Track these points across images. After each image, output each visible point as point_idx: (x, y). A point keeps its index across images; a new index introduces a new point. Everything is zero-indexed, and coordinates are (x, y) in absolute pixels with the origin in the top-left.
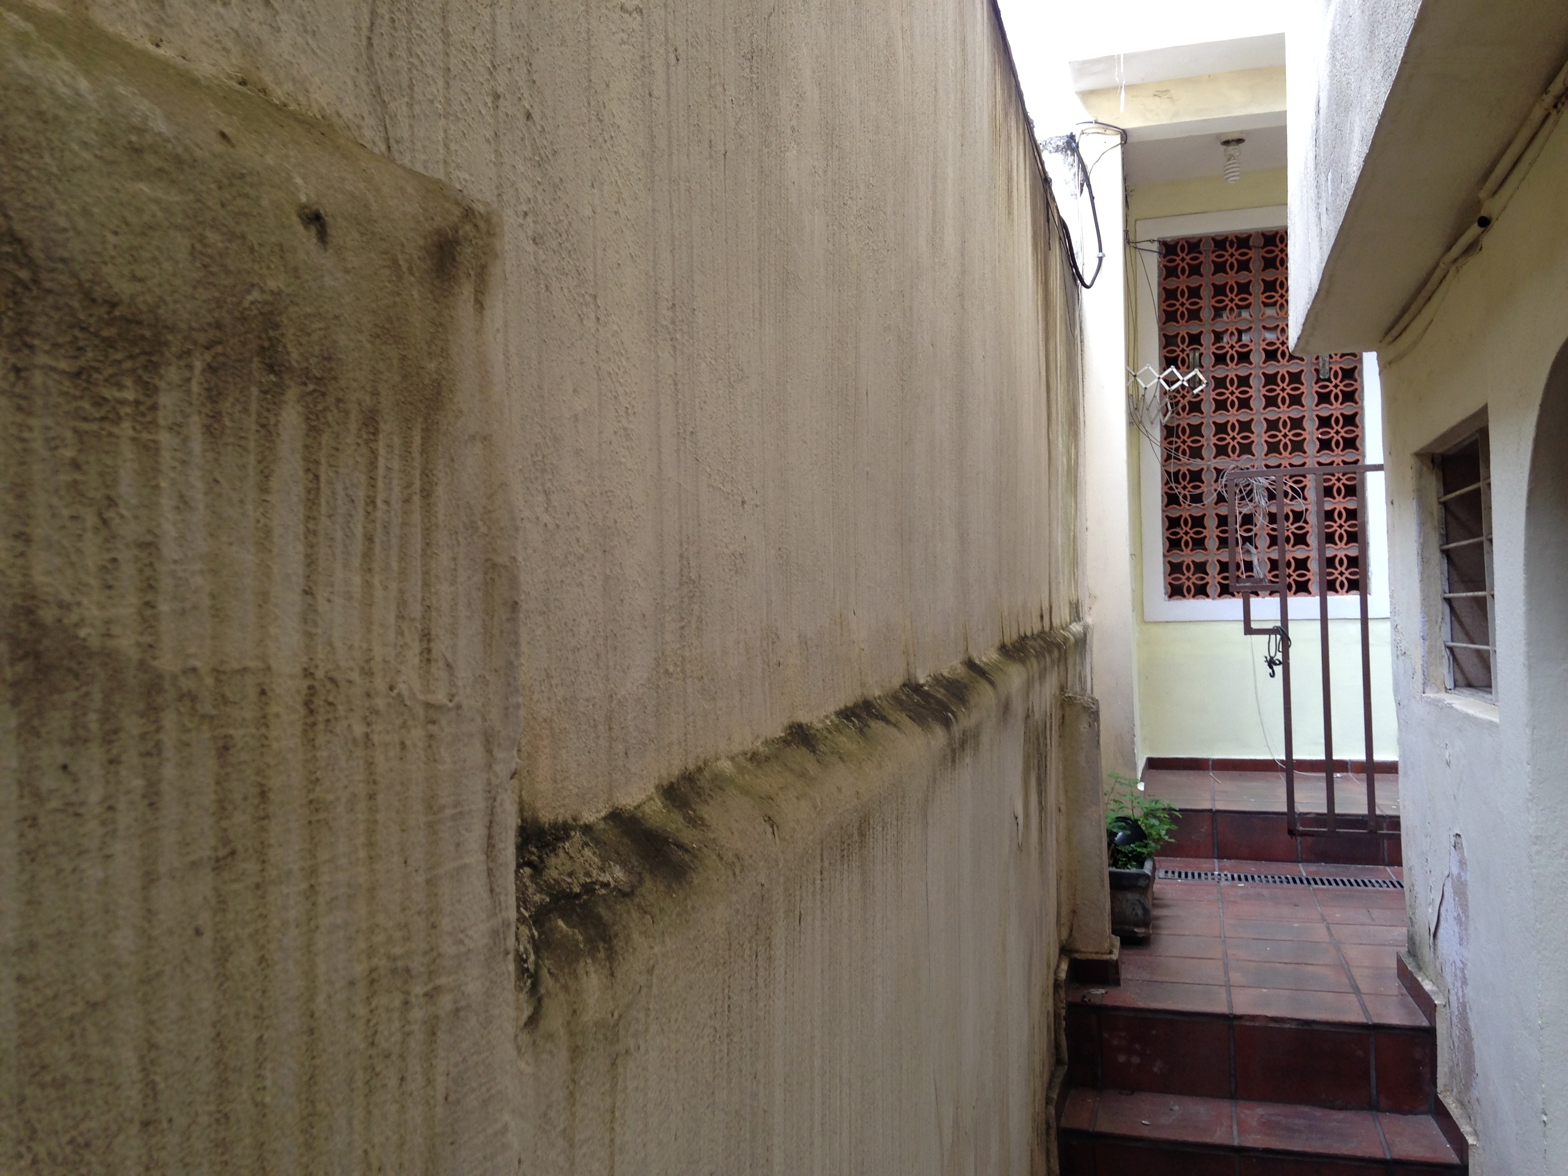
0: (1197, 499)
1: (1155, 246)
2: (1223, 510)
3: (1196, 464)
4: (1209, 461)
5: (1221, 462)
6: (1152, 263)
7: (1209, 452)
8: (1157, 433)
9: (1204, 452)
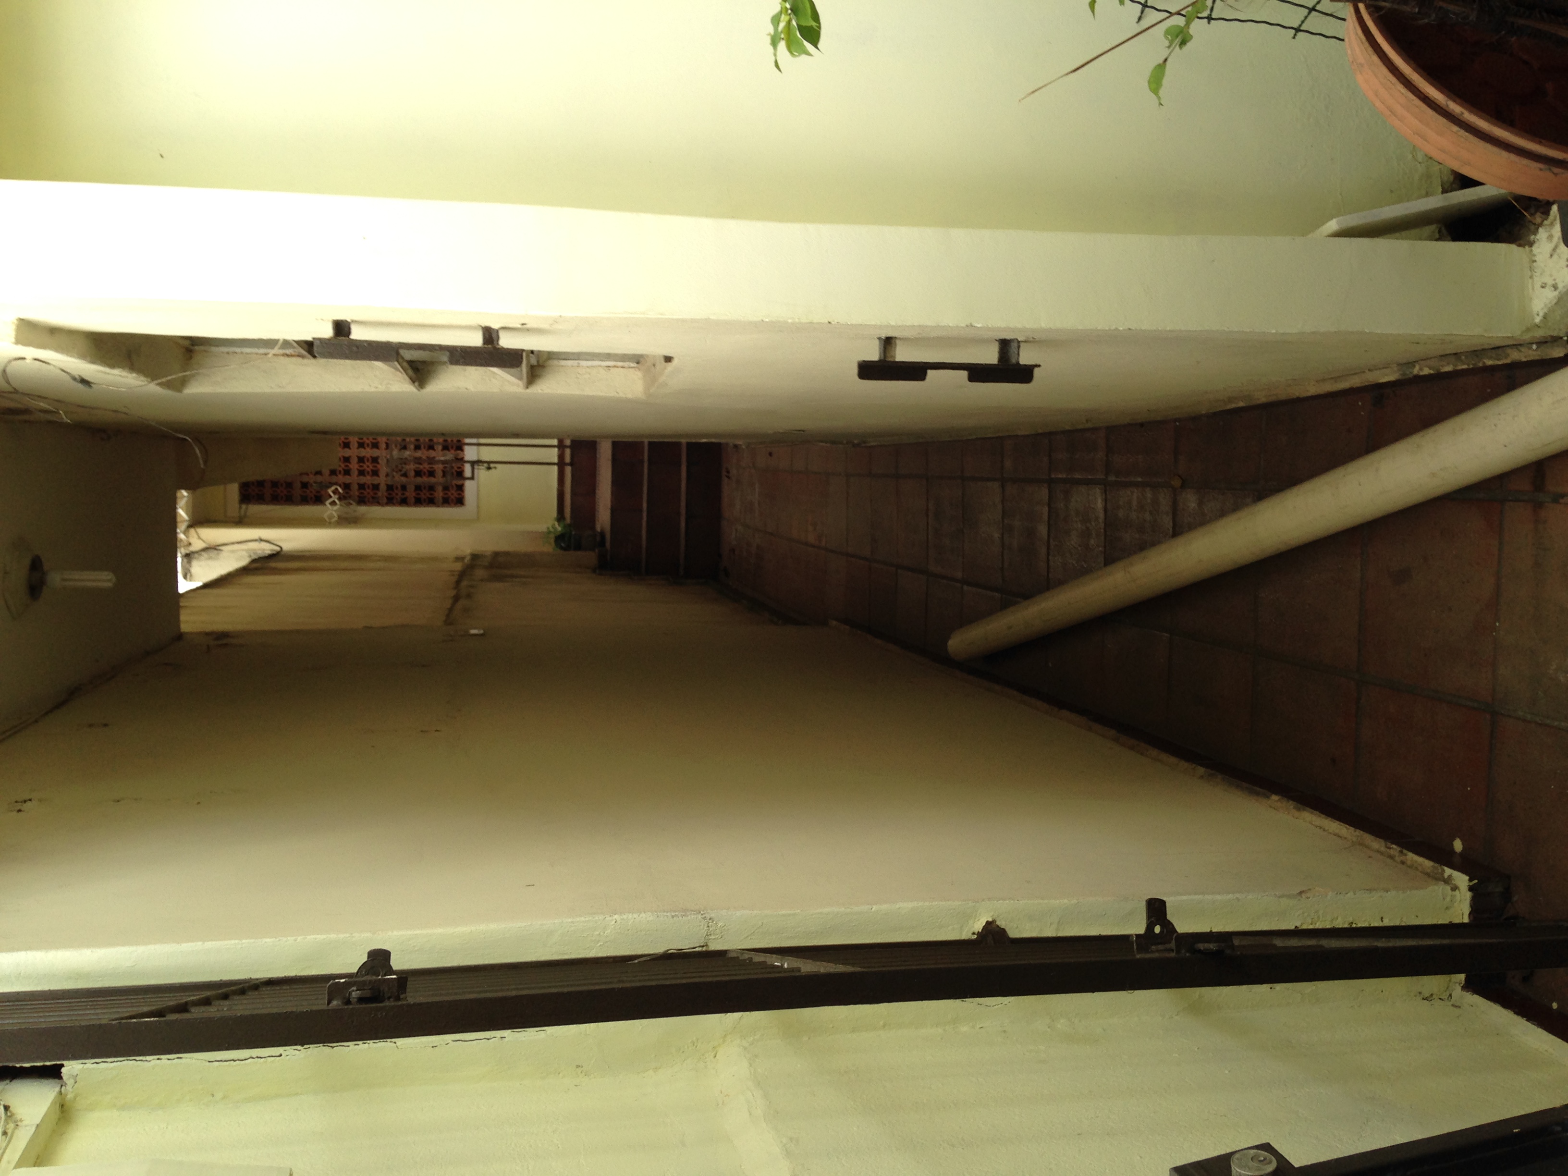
0: (404, 488)
1: (244, 506)
2: (412, 474)
3: (383, 487)
4: (382, 480)
5: (382, 473)
6: (255, 509)
7: (376, 480)
8: (363, 509)
9: (376, 482)
